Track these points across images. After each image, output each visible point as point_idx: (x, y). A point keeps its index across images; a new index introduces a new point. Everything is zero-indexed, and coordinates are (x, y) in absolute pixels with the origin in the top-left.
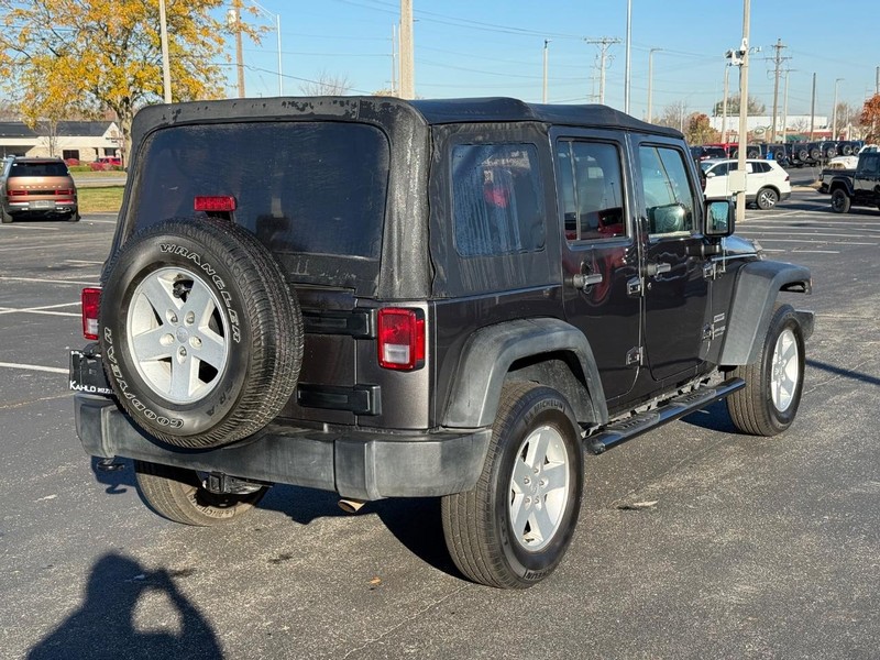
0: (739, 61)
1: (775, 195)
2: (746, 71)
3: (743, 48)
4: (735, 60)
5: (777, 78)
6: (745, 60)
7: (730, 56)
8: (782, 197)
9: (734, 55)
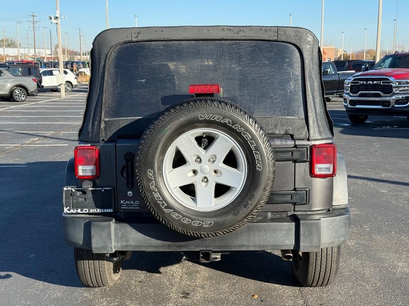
0: (56, 21)
1: (71, 85)
2: (59, 26)
3: (57, 16)
4: (53, 21)
5: (34, 30)
6: (59, 21)
7: (51, 19)
8: (74, 87)
9: (53, 18)
